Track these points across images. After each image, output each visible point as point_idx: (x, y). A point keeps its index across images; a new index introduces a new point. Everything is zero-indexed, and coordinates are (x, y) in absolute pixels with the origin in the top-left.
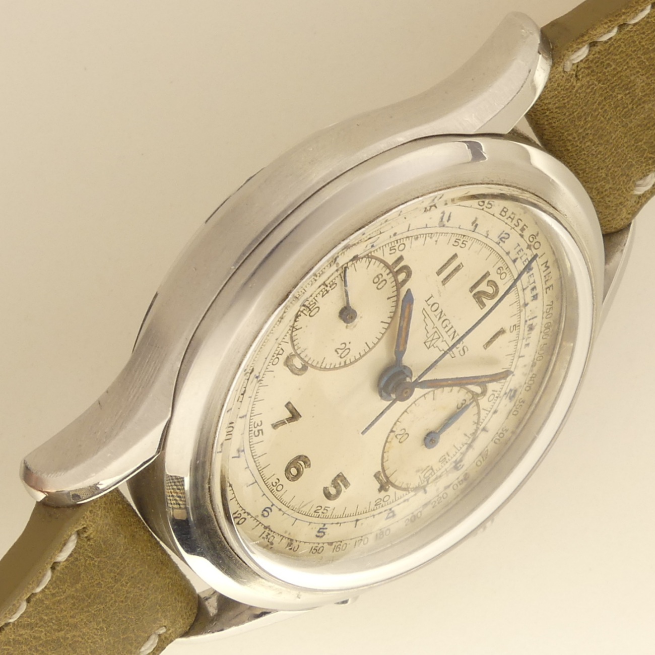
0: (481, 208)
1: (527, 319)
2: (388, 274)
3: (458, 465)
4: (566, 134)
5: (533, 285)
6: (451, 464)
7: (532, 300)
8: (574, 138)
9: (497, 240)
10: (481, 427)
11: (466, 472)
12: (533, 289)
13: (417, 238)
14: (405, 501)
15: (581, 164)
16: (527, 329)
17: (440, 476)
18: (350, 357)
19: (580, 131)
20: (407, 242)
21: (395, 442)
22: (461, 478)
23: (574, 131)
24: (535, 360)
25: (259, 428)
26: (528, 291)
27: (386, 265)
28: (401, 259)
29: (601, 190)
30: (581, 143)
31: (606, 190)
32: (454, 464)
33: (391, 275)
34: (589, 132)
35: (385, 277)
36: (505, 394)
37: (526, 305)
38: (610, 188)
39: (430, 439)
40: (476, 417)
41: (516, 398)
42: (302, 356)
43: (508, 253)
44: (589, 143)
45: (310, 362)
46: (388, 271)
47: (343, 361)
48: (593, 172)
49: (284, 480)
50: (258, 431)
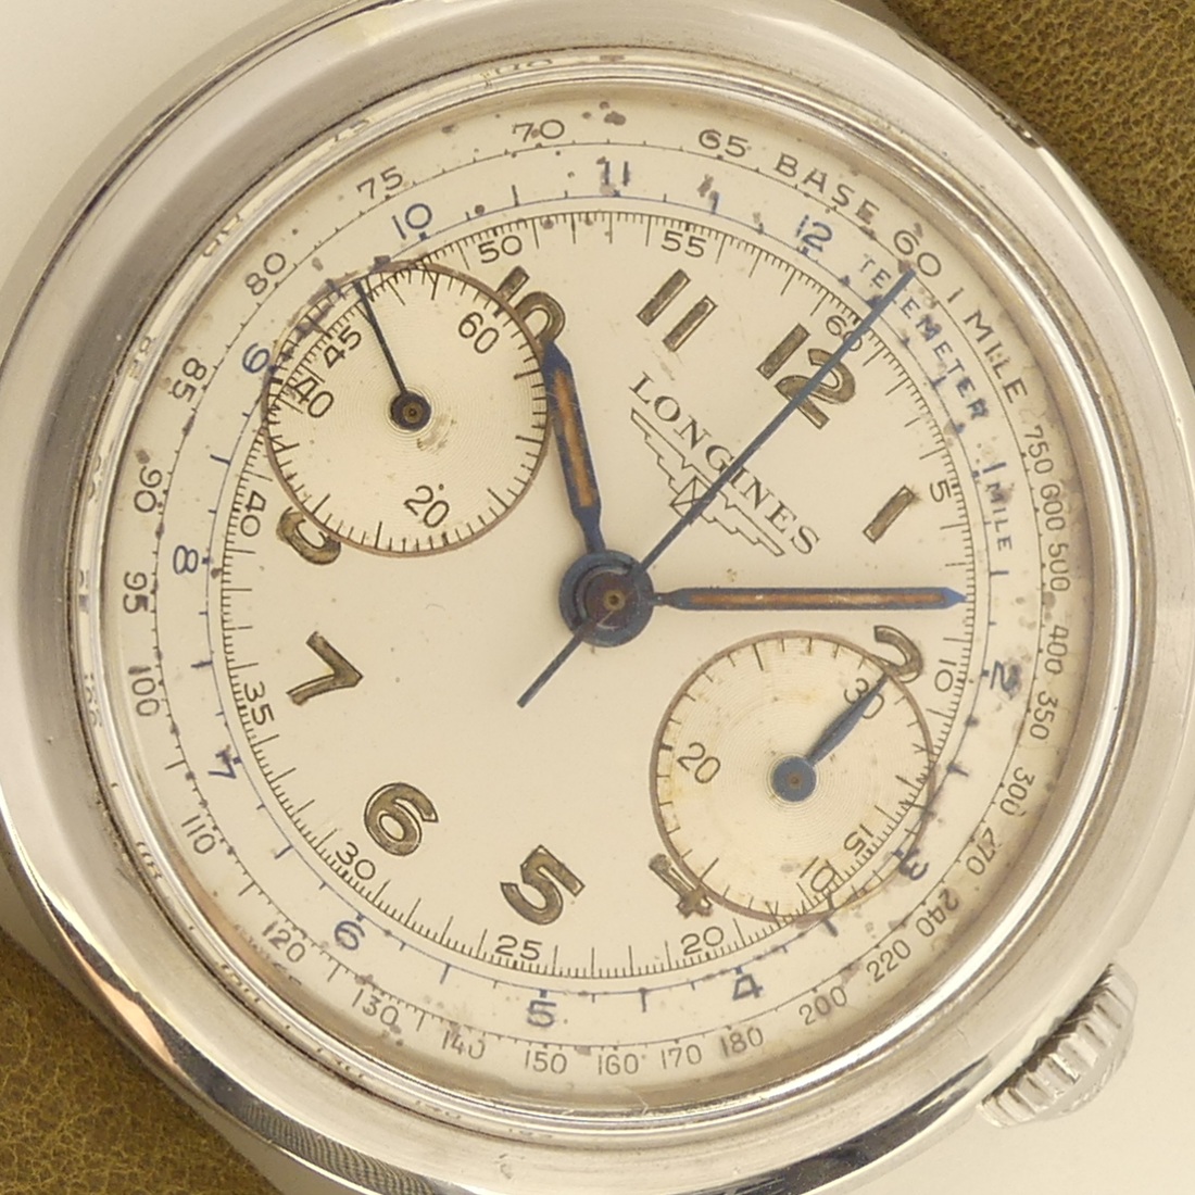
0: (715, 153)
1: (980, 468)
2: (496, 314)
3: (910, 863)
4: (989, 27)
5: (958, 375)
6: (887, 860)
7: (973, 416)
8: (1018, 38)
9: (798, 242)
10: (943, 761)
11: (942, 886)
12: (964, 384)
13: (548, 225)
14: (775, 950)
15: (1072, 112)
16: (986, 497)
17: (865, 891)
18: (455, 526)
19: (1026, 17)
20: (524, 233)
21: (683, 779)
22: (934, 902)
23: (1009, 18)
24: (1048, 589)
25: (260, 702)
26: (949, 388)
27: (482, 290)
28: (518, 275)
29: (1160, 183)
30: (1041, 49)
31: (1175, 184)
32: (896, 861)
33: (504, 317)
34: (1051, 19)
35: (490, 321)
36: (985, 673)
37: (957, 428)
38: (1184, 177)
39: (793, 780)
40: (916, 731)
41: (1025, 690)
42: (321, 516)
43: (845, 281)
44: (1064, 51)
45: (344, 532)
46: (494, 307)
47: (436, 532)
48: (1116, 134)
49: (369, 848)
50: (262, 709)
